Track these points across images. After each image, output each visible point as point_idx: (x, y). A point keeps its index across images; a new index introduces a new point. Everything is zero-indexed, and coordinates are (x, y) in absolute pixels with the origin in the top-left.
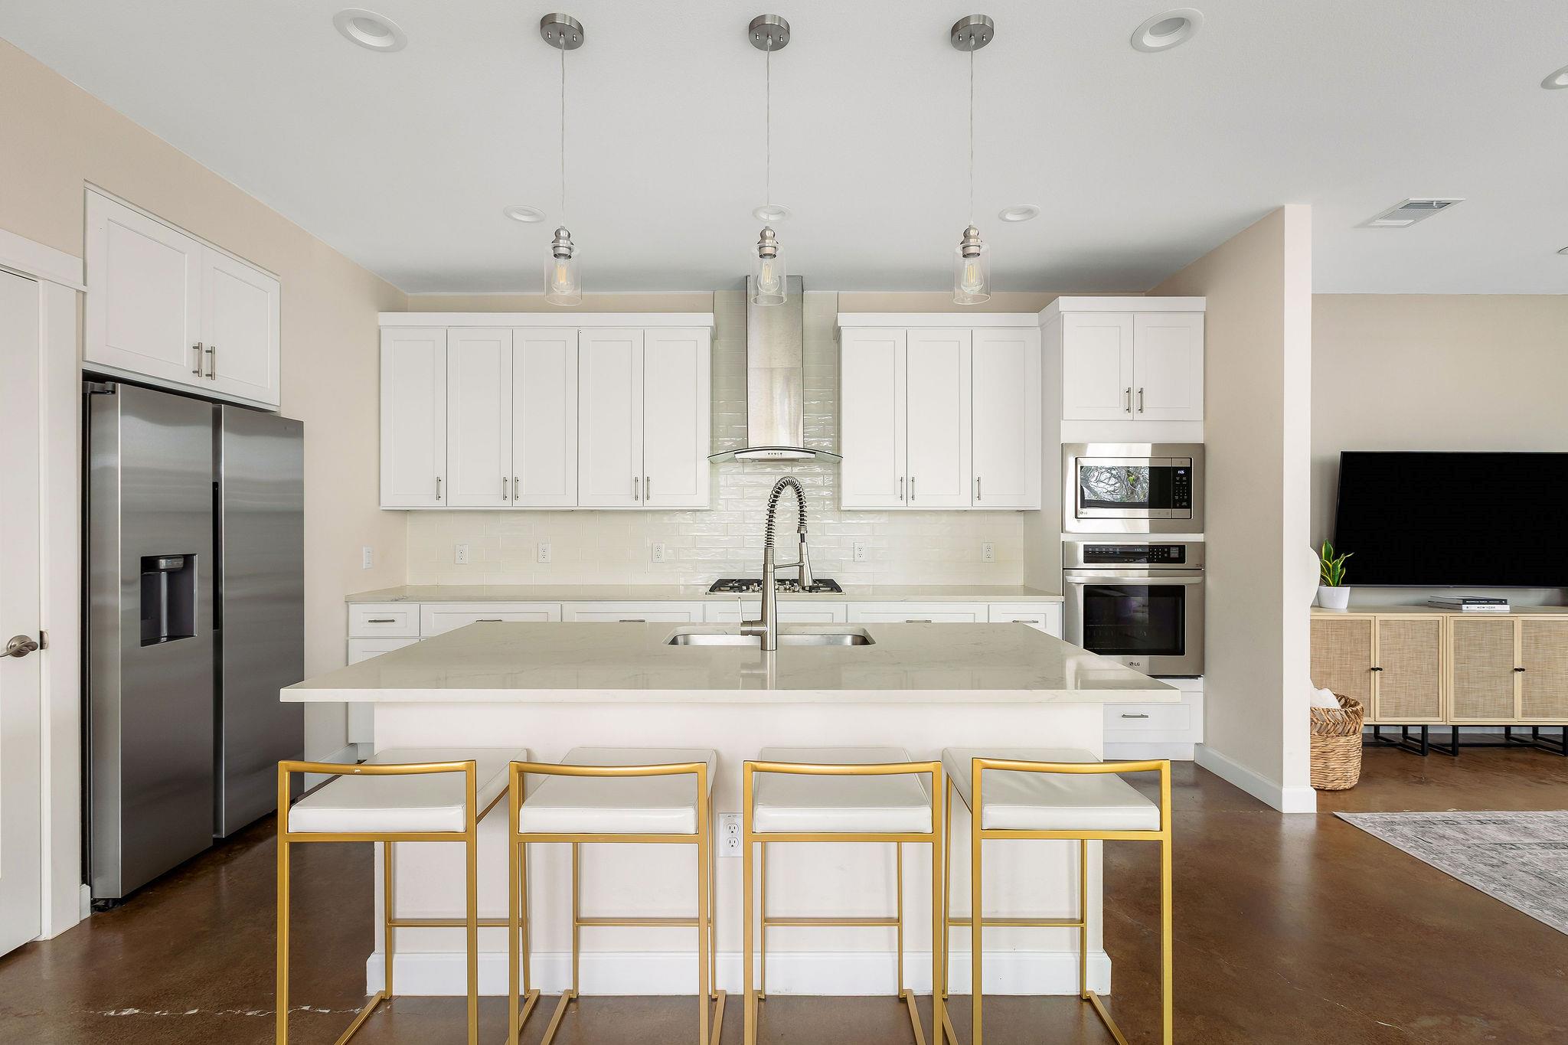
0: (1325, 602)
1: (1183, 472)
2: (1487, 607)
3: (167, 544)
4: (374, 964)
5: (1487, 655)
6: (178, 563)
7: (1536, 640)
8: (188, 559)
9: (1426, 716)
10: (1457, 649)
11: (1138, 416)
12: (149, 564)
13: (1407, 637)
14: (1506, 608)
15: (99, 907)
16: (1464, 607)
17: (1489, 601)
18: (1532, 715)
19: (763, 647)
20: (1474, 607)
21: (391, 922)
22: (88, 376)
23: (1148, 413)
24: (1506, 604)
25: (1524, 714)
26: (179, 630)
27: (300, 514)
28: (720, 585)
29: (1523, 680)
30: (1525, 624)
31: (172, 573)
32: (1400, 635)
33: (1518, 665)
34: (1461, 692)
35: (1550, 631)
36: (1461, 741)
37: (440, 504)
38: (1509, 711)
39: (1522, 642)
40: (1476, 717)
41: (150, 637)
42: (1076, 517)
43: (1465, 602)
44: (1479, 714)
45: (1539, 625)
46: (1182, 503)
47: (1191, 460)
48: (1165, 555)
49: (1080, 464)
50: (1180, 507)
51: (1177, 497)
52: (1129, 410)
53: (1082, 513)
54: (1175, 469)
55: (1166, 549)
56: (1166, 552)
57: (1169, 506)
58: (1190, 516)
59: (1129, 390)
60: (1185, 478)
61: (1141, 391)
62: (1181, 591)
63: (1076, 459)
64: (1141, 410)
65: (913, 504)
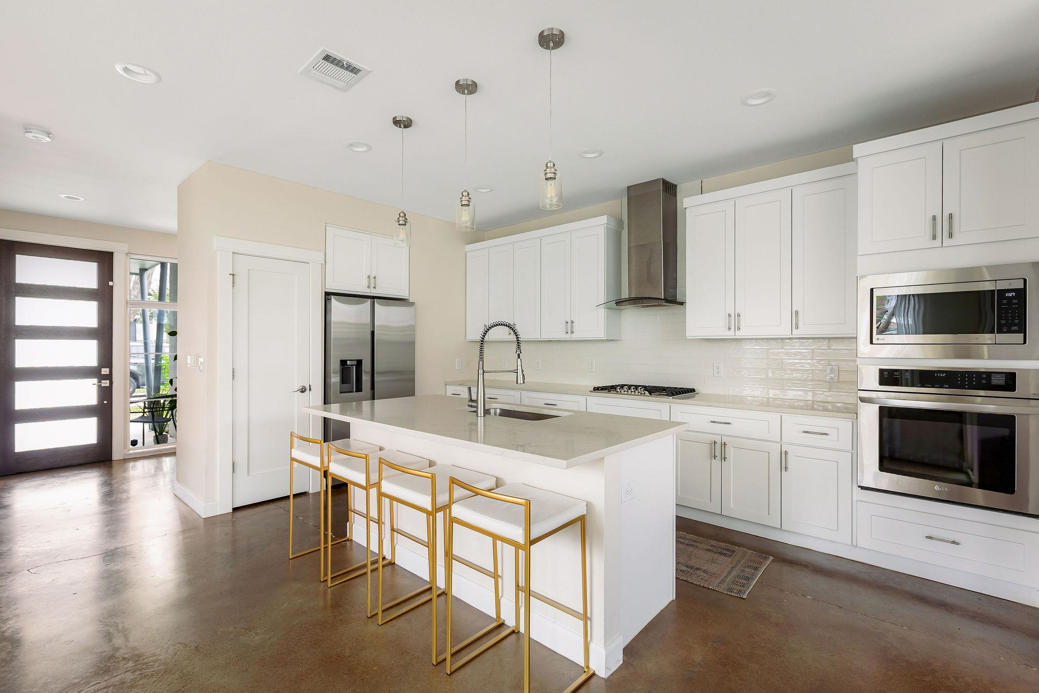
1: (1013, 295)
3: (351, 355)
6: (357, 363)
8: (361, 361)
11: (947, 242)
12: (343, 363)
22: (327, 293)
23: (958, 239)
27: (412, 343)
31: (354, 366)
42: (871, 343)
46: (1014, 328)
47: (1025, 280)
48: (984, 382)
49: (876, 293)
50: (1009, 331)
51: (1003, 322)
52: (934, 238)
53: (878, 339)
54: (1002, 292)
55: (984, 376)
56: (984, 379)
57: (992, 332)
58: (1025, 342)
59: (934, 218)
60: (1015, 301)
61: (951, 216)
62: (1008, 421)
63: (872, 290)
64: (951, 236)
65: (739, 334)
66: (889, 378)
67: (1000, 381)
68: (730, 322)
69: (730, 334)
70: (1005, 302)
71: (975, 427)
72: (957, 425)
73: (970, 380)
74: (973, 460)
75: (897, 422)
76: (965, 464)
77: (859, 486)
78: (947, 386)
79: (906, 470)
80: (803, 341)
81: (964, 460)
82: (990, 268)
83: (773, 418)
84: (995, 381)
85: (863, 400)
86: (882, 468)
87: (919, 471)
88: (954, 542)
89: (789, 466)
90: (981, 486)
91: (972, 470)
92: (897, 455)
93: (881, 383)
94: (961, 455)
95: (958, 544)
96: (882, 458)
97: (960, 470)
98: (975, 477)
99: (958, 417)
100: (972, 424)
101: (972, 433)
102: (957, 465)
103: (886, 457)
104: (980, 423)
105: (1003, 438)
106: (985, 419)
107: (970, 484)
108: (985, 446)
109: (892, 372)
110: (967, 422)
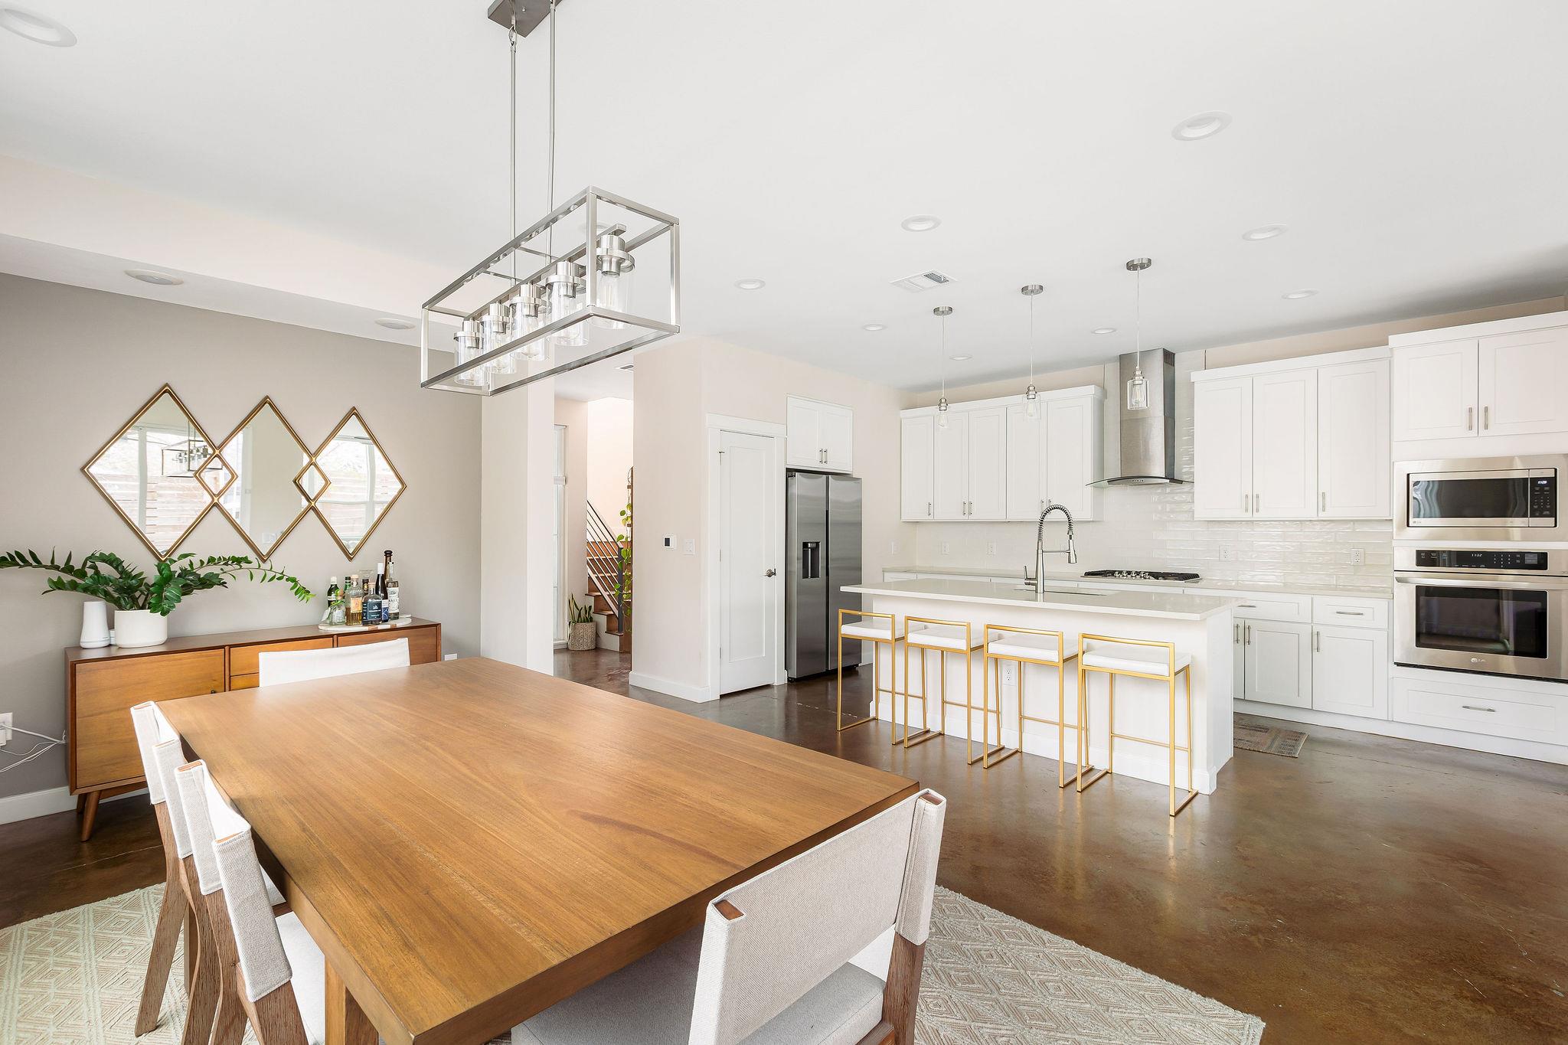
1: (1545, 482)
3: (811, 538)
4: (872, 705)
6: (814, 545)
8: (817, 543)
11: (1482, 432)
12: (805, 545)
15: (790, 680)
19: (1036, 592)
21: (878, 690)
22: (788, 470)
23: (1493, 430)
26: (815, 575)
27: (859, 524)
28: (1088, 574)
31: (812, 549)
37: (930, 518)
41: (805, 576)
42: (1408, 525)
46: (1545, 513)
47: (1556, 470)
48: (1518, 561)
49: (1412, 479)
50: (1542, 516)
51: (1536, 507)
52: (1470, 428)
53: (1415, 522)
54: (1534, 480)
55: (1518, 556)
56: (1518, 558)
57: (1525, 516)
58: (1556, 526)
59: (1470, 410)
60: (1546, 488)
61: (1486, 409)
62: (1541, 596)
63: (1408, 475)
64: (1486, 427)
65: (1257, 516)
66: (1426, 559)
67: (1534, 561)
68: (1247, 504)
69: (1248, 516)
70: (1537, 489)
71: (1511, 602)
72: (1495, 601)
73: (1506, 561)
74: (1509, 631)
75: (1435, 600)
76: (1501, 635)
77: (1395, 663)
78: (1484, 566)
79: (1444, 644)
80: (1325, 523)
81: (1500, 632)
82: (1522, 458)
83: (1304, 600)
84: (1529, 560)
85: (1399, 580)
86: (1419, 644)
87: (1458, 644)
88: (1490, 710)
89: (1321, 647)
90: (1516, 653)
91: (1508, 640)
92: (1435, 631)
93: (1418, 564)
94: (1498, 627)
95: (1493, 711)
96: (1418, 635)
97: (1497, 641)
98: (1511, 646)
99: (1496, 593)
100: (1508, 600)
101: (1508, 608)
102: (1494, 637)
103: (1423, 633)
104: (1514, 599)
105: (1536, 610)
106: (1519, 595)
107: (1506, 653)
108: (1519, 618)
109: (1429, 553)
110: (1504, 596)
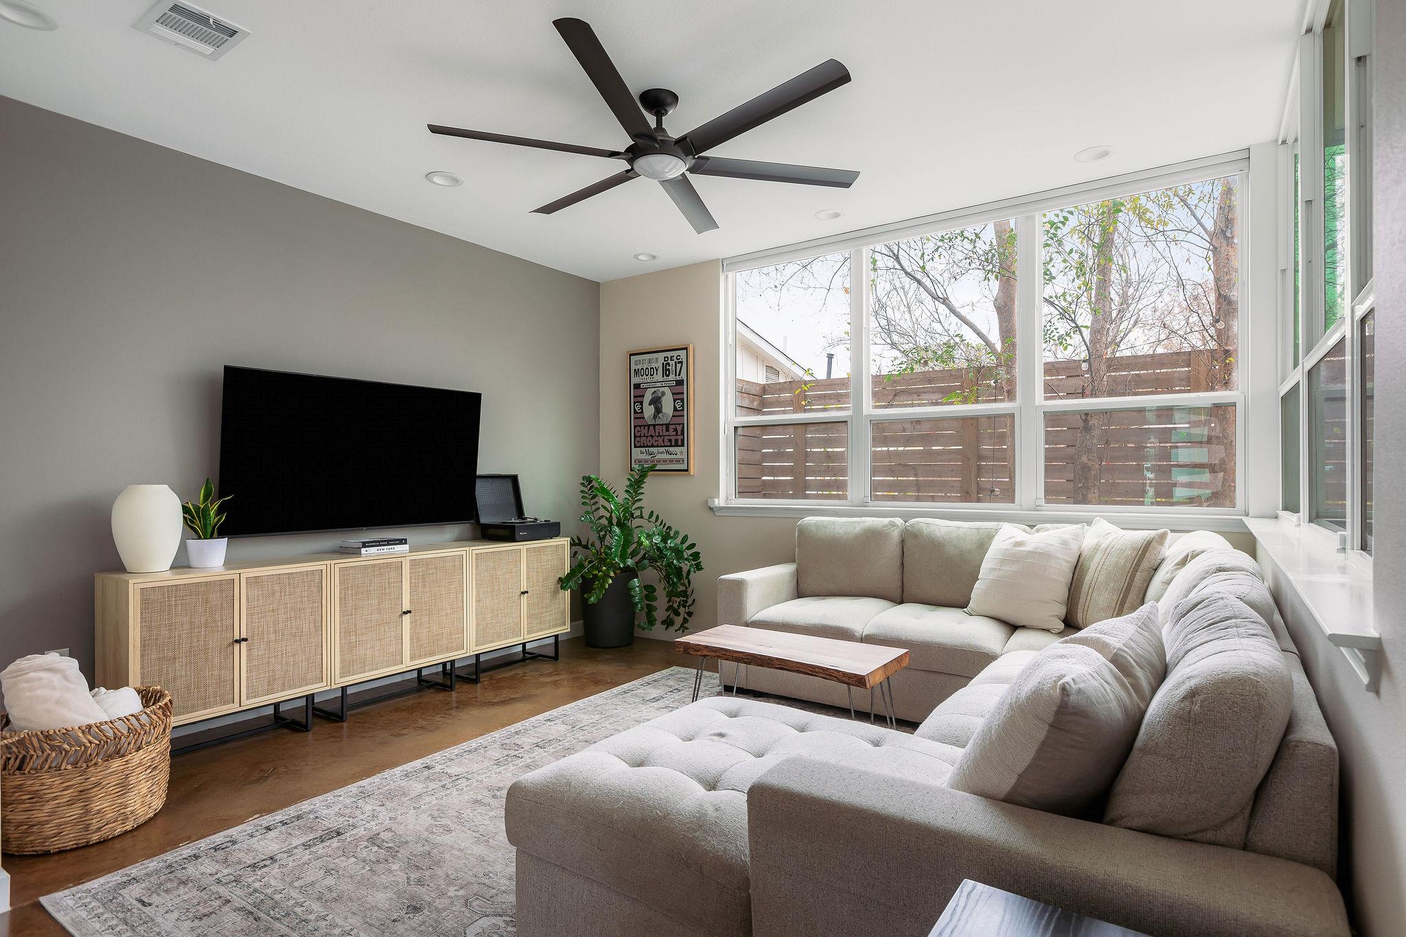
0: (194, 559)
2: (386, 549)
5: (376, 601)
7: (423, 578)
9: (307, 685)
10: (343, 600)
13: (283, 594)
14: (406, 547)
16: (363, 550)
17: (389, 542)
18: (420, 657)
20: (373, 550)
24: (406, 543)
25: (412, 658)
29: (411, 623)
30: (414, 563)
32: (273, 593)
33: (406, 608)
34: (347, 648)
35: (436, 568)
36: (349, 701)
38: (398, 658)
39: (411, 583)
40: (364, 672)
43: (365, 545)
44: (367, 668)
45: (426, 562)
